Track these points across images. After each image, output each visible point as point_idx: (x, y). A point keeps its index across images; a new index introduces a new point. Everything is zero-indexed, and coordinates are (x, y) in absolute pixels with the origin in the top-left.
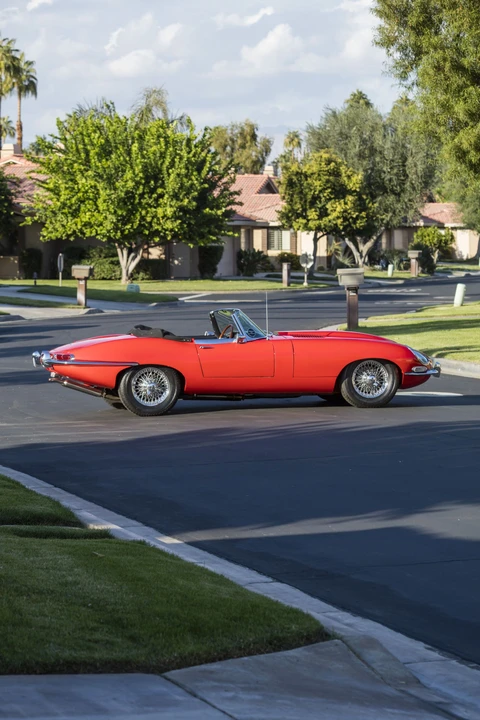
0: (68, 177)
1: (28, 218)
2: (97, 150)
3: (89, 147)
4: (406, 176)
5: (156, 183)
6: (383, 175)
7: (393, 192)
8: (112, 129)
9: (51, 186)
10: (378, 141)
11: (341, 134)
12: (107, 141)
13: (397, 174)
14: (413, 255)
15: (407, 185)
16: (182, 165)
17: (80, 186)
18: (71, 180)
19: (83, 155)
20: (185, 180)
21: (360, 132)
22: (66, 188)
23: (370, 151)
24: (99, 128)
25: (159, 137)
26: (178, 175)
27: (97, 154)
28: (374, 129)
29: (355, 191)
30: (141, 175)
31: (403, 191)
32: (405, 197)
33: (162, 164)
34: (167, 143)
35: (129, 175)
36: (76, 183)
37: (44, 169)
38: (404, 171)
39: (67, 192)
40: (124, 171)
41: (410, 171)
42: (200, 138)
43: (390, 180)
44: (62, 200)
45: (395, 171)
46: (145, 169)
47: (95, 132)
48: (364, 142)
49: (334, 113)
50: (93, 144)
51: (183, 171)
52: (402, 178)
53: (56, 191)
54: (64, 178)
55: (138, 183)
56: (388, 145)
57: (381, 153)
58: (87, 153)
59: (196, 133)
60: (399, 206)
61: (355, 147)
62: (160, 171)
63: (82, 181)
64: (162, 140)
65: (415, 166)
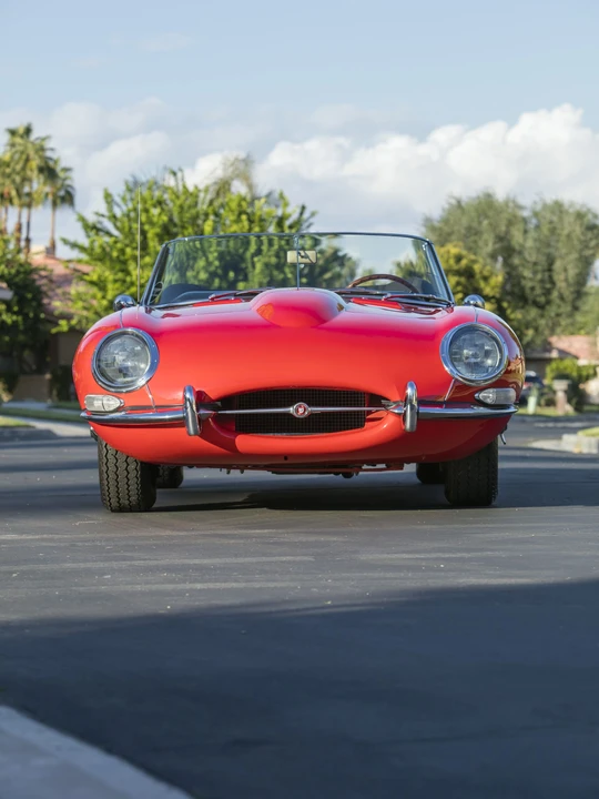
0: (118, 267)
1: (63, 323)
2: (158, 230)
3: (146, 227)
4: (553, 283)
5: (236, 275)
6: (523, 282)
7: (536, 304)
8: (178, 203)
9: (95, 278)
10: (517, 237)
11: (469, 229)
12: (171, 220)
13: (542, 281)
14: (560, 387)
15: (555, 294)
16: (272, 253)
17: (134, 278)
18: (122, 271)
19: (138, 237)
20: (275, 273)
21: (493, 227)
22: (116, 281)
23: (507, 250)
24: (160, 203)
25: (240, 214)
26: (267, 265)
27: (157, 235)
28: (510, 223)
29: (493, 297)
30: (217, 263)
31: (548, 302)
32: (552, 310)
33: (244, 252)
34: (251, 221)
35: (201, 263)
36: (128, 273)
37: (84, 257)
38: (550, 277)
39: (117, 285)
40: (195, 259)
41: (559, 278)
42: (295, 217)
43: (533, 289)
44: (109, 296)
45: (539, 276)
46: (221, 257)
47: (155, 206)
48: (500, 239)
49: (459, 202)
50: (152, 223)
51: (274, 260)
52: (548, 286)
53: (100, 285)
54: (112, 268)
55: (213, 275)
56: (530, 243)
57: (520, 253)
58: (144, 233)
59: (289, 210)
60: (542, 322)
61: (487, 245)
62: (242, 259)
63: (135, 272)
64: (244, 217)
65: (565, 270)
